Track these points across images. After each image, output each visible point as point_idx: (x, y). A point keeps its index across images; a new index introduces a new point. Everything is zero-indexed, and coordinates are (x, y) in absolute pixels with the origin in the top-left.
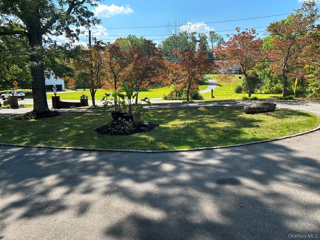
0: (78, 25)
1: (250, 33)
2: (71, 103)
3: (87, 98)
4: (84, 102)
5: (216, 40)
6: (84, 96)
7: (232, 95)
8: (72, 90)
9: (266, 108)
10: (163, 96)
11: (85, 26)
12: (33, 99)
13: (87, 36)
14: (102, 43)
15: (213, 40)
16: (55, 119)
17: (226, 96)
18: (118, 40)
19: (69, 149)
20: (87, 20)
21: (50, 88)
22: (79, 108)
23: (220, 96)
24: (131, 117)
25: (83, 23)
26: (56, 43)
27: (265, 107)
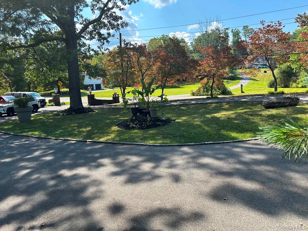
0: (108, 29)
1: (276, 25)
2: (104, 100)
3: (118, 96)
4: (116, 99)
5: (250, 34)
6: (115, 94)
7: (264, 89)
8: (110, 88)
9: (287, 102)
10: (191, 92)
11: (114, 30)
12: (69, 98)
13: (118, 38)
14: (131, 44)
15: (247, 35)
16: (87, 115)
17: (258, 91)
18: (152, 40)
19: (89, 142)
20: (116, 24)
21: (86, 87)
22: (111, 105)
23: (251, 91)
24: (149, 113)
25: (113, 27)
26: (90, 46)
27: (285, 101)
